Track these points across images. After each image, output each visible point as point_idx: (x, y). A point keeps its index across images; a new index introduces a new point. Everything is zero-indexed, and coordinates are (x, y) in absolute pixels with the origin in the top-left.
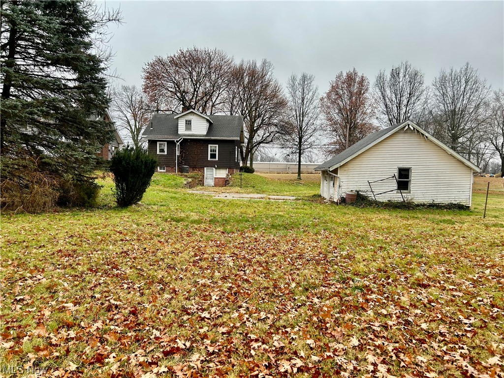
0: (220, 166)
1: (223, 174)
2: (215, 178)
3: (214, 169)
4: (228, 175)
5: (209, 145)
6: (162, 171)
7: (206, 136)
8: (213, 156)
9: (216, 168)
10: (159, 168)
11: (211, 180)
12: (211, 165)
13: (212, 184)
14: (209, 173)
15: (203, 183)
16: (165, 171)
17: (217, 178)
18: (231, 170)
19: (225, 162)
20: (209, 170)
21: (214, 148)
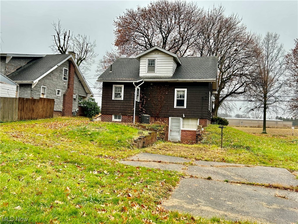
0: (188, 115)
1: (192, 125)
2: (182, 131)
3: (181, 119)
4: (199, 127)
5: (176, 90)
6: (117, 120)
7: (172, 78)
8: (180, 103)
9: (183, 118)
10: (113, 117)
11: (177, 134)
12: (178, 114)
13: (178, 138)
14: (174, 124)
15: (167, 137)
16: (120, 120)
17: (185, 131)
18: (203, 121)
19: (195, 110)
20: (175, 121)
21: (182, 93)
